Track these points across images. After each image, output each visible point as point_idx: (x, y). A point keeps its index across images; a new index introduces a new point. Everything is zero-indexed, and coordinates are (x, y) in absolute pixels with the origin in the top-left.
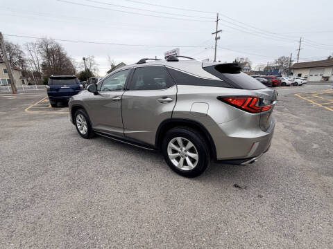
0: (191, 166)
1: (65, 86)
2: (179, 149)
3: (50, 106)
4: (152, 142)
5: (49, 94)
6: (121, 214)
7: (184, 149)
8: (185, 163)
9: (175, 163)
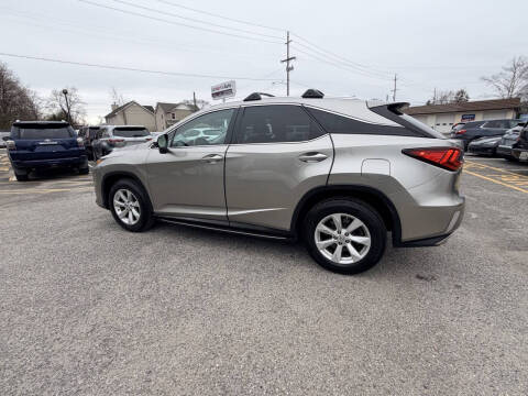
0: (357, 256)
1: (48, 141)
2: (335, 233)
3: (15, 179)
4: (286, 225)
5: (13, 157)
6: (290, 345)
7: (344, 231)
8: (346, 253)
9: (327, 255)
